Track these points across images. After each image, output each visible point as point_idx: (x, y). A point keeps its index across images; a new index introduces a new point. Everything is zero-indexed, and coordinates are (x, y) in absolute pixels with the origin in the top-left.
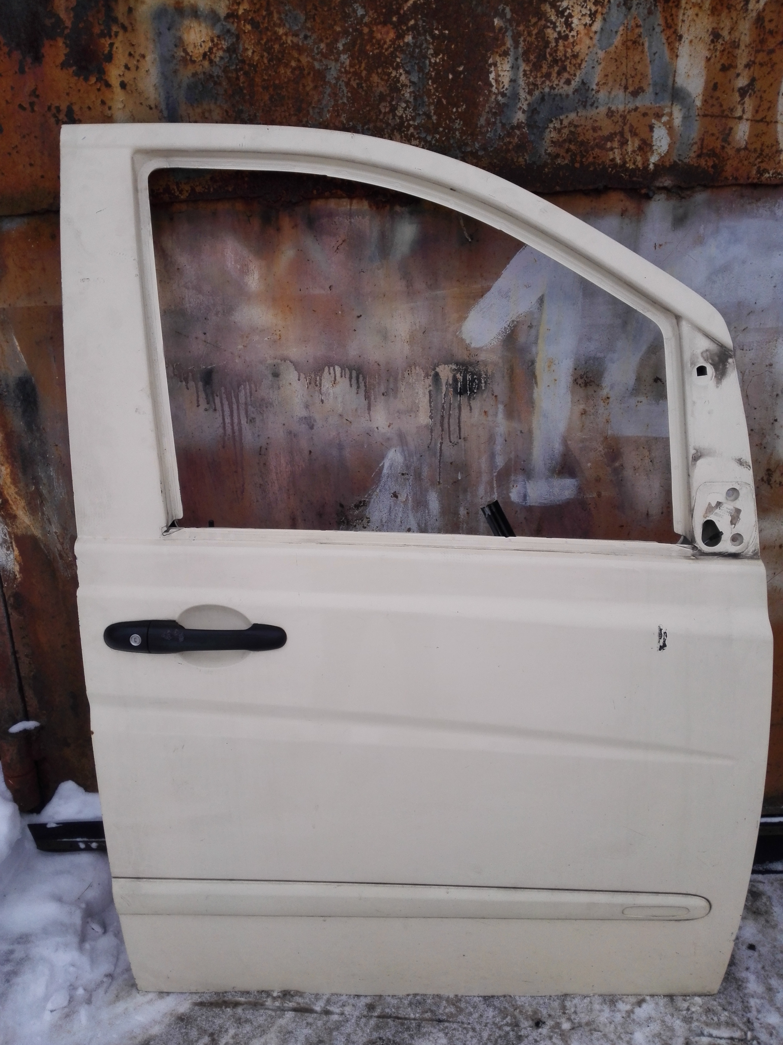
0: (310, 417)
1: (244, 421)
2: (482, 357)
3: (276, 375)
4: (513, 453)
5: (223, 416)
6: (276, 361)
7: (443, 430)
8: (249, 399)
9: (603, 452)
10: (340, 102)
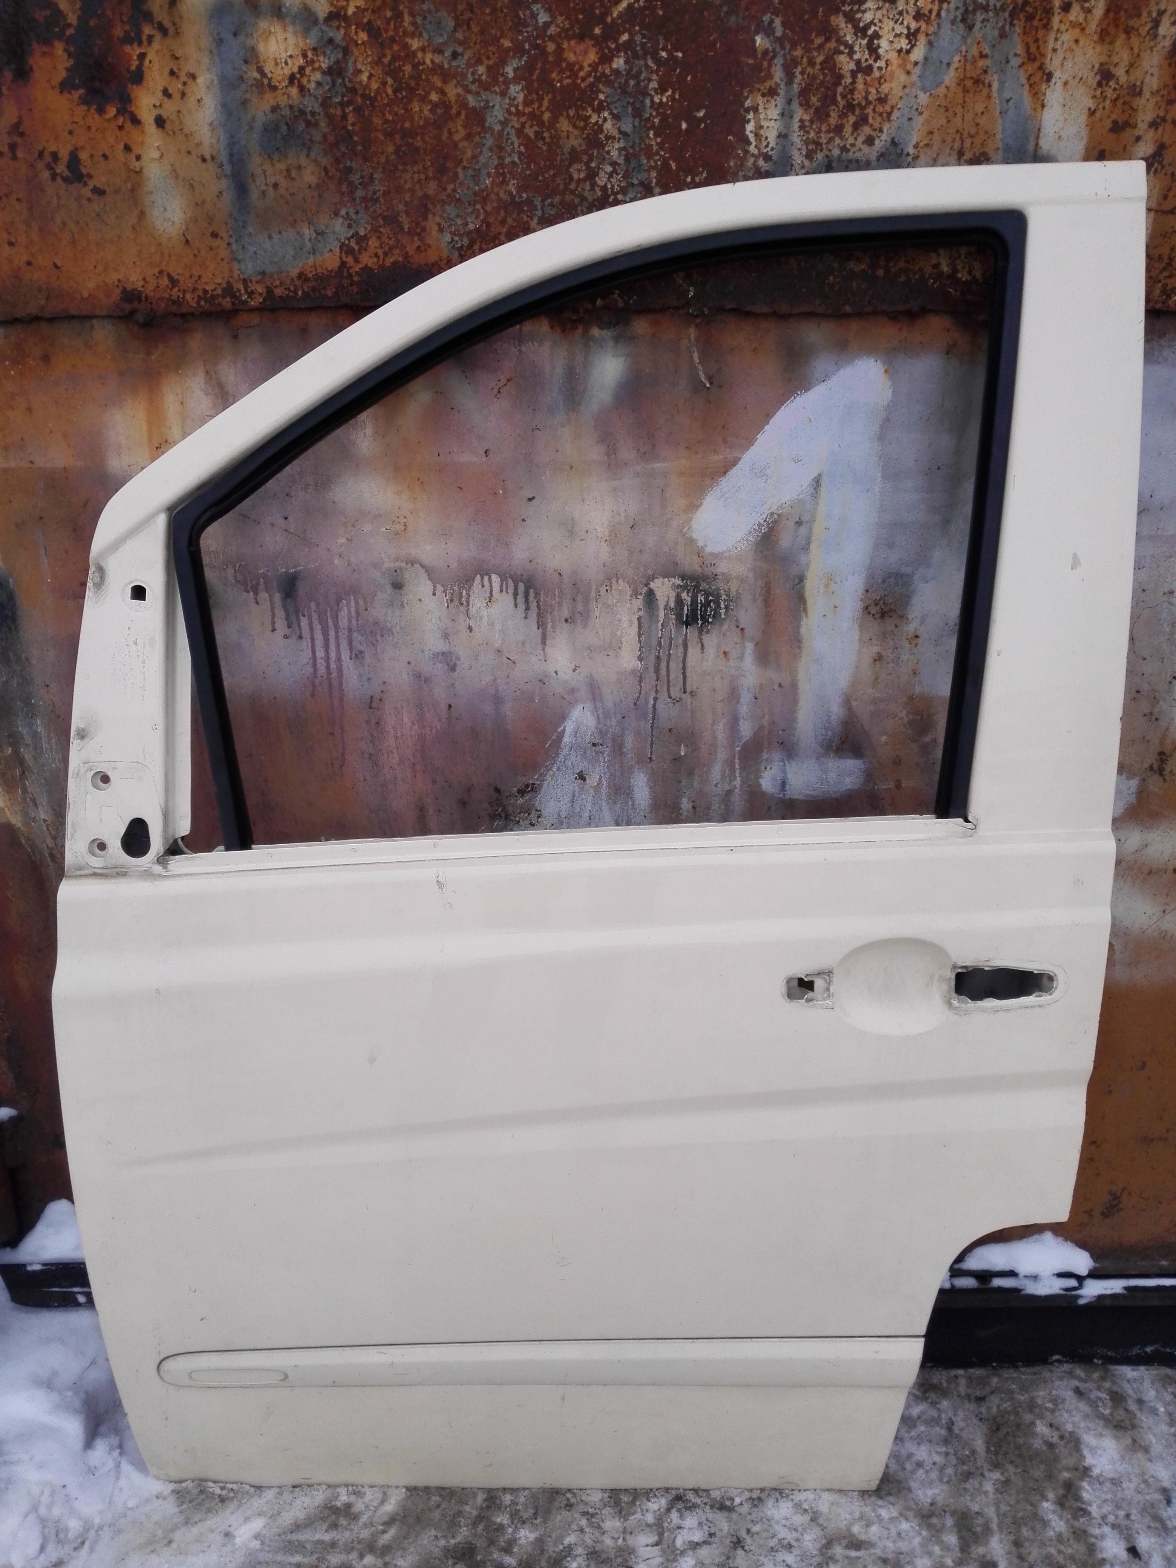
0: (451, 653)
1: (345, 655)
2: (722, 568)
3: (398, 586)
4: (767, 717)
5: (313, 646)
6: (398, 563)
7: (658, 679)
8: (354, 622)
9: (906, 720)
10: (508, 160)
